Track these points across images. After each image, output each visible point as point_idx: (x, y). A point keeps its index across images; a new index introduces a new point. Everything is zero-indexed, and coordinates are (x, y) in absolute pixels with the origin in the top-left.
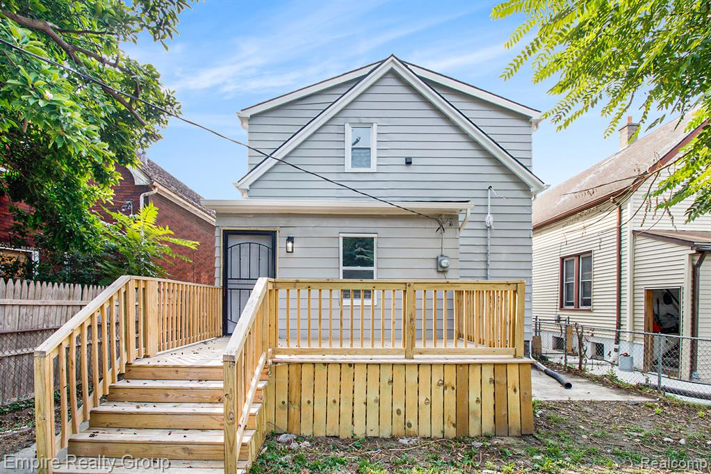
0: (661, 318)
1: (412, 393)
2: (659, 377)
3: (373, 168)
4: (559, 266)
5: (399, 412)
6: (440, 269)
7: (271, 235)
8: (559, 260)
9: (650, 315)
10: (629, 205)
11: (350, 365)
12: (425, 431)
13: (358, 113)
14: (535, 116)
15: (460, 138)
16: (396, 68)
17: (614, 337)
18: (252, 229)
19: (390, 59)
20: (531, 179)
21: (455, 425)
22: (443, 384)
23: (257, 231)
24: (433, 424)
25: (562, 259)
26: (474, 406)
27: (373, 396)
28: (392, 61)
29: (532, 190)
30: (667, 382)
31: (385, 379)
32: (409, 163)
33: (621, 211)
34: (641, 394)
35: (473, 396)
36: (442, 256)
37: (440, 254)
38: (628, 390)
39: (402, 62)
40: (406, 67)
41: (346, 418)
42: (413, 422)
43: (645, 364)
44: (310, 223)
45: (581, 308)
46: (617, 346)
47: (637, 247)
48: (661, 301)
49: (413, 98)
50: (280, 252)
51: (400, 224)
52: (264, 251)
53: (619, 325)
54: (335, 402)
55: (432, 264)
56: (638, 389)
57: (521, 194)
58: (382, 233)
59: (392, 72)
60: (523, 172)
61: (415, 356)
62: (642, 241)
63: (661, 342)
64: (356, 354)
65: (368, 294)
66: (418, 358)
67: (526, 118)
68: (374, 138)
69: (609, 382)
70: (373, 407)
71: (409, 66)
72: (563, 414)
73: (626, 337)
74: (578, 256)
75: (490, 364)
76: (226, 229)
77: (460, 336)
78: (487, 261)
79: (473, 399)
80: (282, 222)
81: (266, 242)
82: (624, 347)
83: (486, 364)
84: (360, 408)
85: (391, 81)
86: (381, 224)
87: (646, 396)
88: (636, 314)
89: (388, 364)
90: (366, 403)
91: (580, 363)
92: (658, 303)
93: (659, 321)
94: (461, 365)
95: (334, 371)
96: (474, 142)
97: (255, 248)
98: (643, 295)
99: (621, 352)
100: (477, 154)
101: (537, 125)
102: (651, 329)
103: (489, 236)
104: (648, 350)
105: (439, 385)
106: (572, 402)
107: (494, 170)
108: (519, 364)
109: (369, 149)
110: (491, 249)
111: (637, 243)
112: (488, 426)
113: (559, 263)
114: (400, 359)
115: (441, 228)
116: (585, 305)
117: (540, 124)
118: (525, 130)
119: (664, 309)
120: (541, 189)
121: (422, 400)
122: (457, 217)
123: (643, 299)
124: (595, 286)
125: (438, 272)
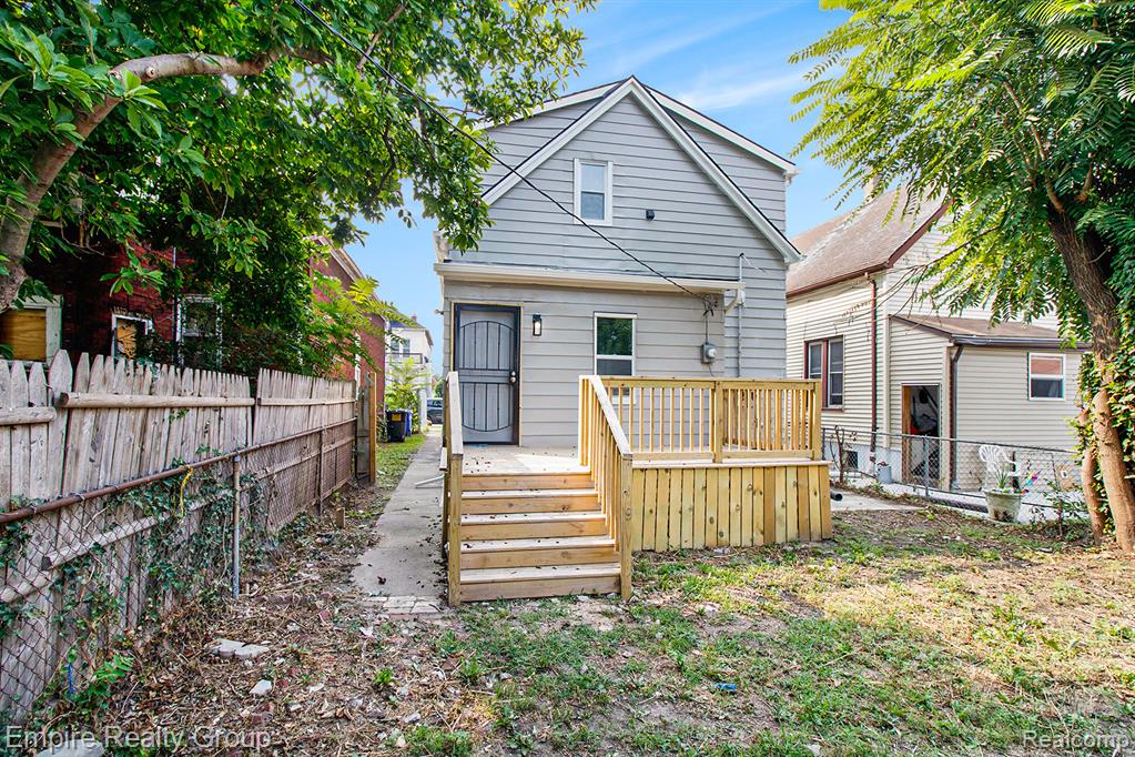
0: (917, 420)
1: (724, 499)
2: (927, 489)
3: (608, 221)
4: (803, 352)
5: (711, 521)
6: (706, 360)
7: (515, 312)
8: (803, 344)
9: (908, 416)
10: (884, 283)
11: (666, 470)
12: (735, 541)
13: (589, 146)
14: (789, 169)
15: (706, 189)
16: (636, 93)
17: (869, 444)
18: (491, 303)
19: (630, 81)
20: (784, 246)
21: (763, 533)
22: (753, 490)
23: (496, 306)
24: (743, 533)
25: (807, 343)
26: (780, 512)
27: (687, 504)
28: (632, 83)
29: (786, 260)
30: (935, 495)
31: (700, 485)
32: (650, 217)
33: (875, 289)
34: (910, 504)
35: (779, 500)
36: (707, 343)
37: (704, 341)
38: (896, 500)
39: (643, 86)
40: (649, 93)
41: (662, 529)
42: (725, 532)
43: (904, 474)
44: (559, 297)
45: (831, 407)
46: (873, 454)
47: (893, 335)
48: (917, 399)
49: (654, 133)
50: (525, 334)
51: (661, 302)
52: (505, 331)
53: (875, 428)
54: (651, 511)
55: (696, 353)
56: (905, 499)
57: (774, 265)
58: (643, 313)
59: (631, 96)
60: (776, 237)
61: (724, 460)
62: (899, 328)
63: (919, 446)
64: (669, 459)
65: (626, 392)
66: (727, 463)
67: (779, 171)
68: (610, 181)
69: (874, 493)
70: (687, 515)
71: (652, 92)
72: (847, 522)
73: (883, 441)
74: (826, 340)
75: (793, 466)
76: (459, 301)
77: (744, 443)
78: (738, 348)
79: (778, 504)
80: (526, 295)
81: (506, 321)
82: (881, 456)
83: (790, 466)
84: (675, 517)
85: (629, 108)
86: (641, 301)
87: (914, 505)
88: (893, 415)
89: (703, 469)
90: (681, 512)
91: (841, 477)
92: (914, 401)
93: (916, 423)
94: (768, 468)
95: (651, 476)
96: (724, 196)
97: (493, 328)
98: (900, 392)
99: (877, 462)
100: (725, 211)
101: (790, 179)
102: (909, 430)
103: (740, 316)
104: (907, 456)
105: (748, 490)
106: (850, 512)
107: (744, 232)
108: (819, 466)
109: (603, 194)
110: (743, 333)
111: (893, 330)
112: (792, 532)
113: (803, 348)
114: (708, 463)
115: (709, 311)
116: (833, 403)
117: (793, 179)
118: (777, 186)
119: (922, 408)
120: (797, 260)
121: (733, 506)
122: (722, 296)
123: (900, 397)
124: (846, 381)
125: (703, 363)
